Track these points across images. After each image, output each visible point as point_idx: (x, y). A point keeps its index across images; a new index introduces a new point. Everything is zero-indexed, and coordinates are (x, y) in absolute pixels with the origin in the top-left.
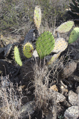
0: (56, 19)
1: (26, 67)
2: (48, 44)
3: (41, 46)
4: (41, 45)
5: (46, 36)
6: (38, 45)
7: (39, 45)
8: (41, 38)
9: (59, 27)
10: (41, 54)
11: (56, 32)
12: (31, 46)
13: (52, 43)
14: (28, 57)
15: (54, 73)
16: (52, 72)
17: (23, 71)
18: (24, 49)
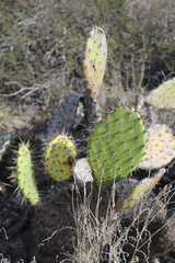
0: (147, 64)
1: (53, 211)
2: (125, 147)
3: (105, 152)
4: (104, 149)
5: (122, 121)
6: (93, 148)
7: (99, 146)
8: (107, 126)
9: (155, 91)
10: (102, 176)
11: (146, 105)
12: (70, 144)
13: (138, 145)
14: (58, 179)
15: (139, 235)
16: (133, 233)
17: (42, 223)
18: (48, 155)
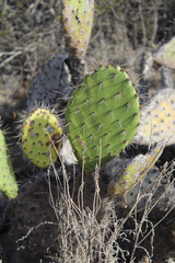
1: (31, 205)
3: (88, 125)
4: (87, 121)
5: (105, 84)
7: (80, 118)
8: (87, 92)
17: (20, 220)
18: (25, 134)
